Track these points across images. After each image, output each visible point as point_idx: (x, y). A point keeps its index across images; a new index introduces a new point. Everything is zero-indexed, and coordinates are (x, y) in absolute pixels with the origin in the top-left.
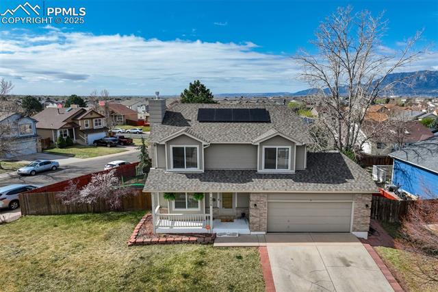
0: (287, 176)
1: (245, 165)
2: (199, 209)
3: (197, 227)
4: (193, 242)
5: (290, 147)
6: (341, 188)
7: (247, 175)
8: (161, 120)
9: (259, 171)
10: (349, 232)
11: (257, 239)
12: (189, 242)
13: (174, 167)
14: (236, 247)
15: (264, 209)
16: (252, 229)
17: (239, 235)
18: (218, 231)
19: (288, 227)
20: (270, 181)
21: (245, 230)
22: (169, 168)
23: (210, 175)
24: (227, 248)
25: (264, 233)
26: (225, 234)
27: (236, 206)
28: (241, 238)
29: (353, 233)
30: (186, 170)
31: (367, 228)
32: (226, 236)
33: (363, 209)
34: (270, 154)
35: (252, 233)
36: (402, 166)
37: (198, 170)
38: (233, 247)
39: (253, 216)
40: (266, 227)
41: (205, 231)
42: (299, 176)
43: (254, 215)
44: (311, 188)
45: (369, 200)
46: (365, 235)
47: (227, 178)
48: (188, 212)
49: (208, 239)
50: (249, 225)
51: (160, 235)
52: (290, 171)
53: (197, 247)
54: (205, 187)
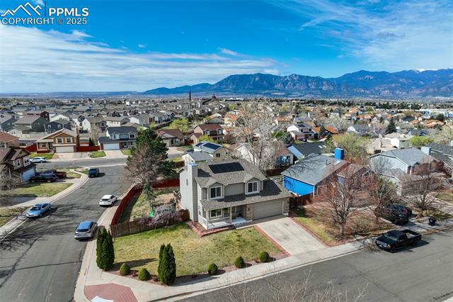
0: (257, 194)
1: (240, 192)
2: (222, 216)
3: (224, 223)
4: (228, 230)
5: (258, 182)
6: (279, 196)
7: (242, 197)
8: (198, 175)
9: (246, 194)
10: (281, 214)
11: (250, 223)
12: (226, 230)
14: (246, 228)
15: (251, 210)
16: (247, 220)
18: (234, 223)
20: (253, 198)
21: (245, 221)
22: (209, 197)
23: (228, 199)
24: (243, 229)
25: (252, 220)
27: (236, 212)
28: (244, 224)
29: (284, 214)
30: (217, 198)
32: (238, 225)
33: (286, 204)
34: (250, 185)
35: (247, 222)
36: (288, 179)
37: (221, 197)
39: (248, 214)
40: (252, 218)
41: (229, 224)
42: (262, 194)
44: (269, 198)
45: (288, 199)
46: (287, 214)
48: (217, 217)
49: (232, 227)
50: (246, 218)
51: (211, 230)
52: (258, 192)
53: (231, 231)
54: (229, 205)
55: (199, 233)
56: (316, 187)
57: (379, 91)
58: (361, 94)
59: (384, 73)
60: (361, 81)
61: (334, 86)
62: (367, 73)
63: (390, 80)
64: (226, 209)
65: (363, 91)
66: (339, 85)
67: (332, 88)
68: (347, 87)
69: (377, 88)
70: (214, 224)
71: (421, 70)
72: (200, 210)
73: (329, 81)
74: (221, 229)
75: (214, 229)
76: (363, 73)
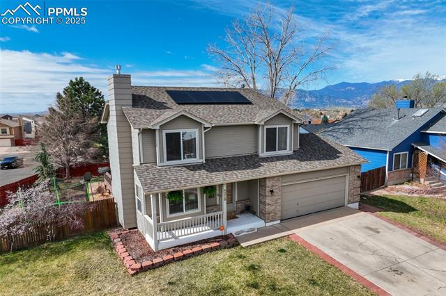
0: (288, 157)
1: (246, 150)
2: (199, 210)
3: (205, 231)
4: (216, 249)
5: (288, 126)
7: (252, 161)
8: (130, 102)
9: (261, 155)
10: (344, 206)
11: (279, 229)
12: (211, 250)
13: (168, 159)
14: (267, 241)
16: (267, 220)
17: (258, 229)
18: (233, 229)
19: (297, 211)
20: (279, 164)
22: (162, 161)
23: (213, 164)
24: (259, 245)
25: (279, 222)
26: (242, 231)
27: (236, 200)
29: (349, 206)
30: (183, 161)
31: (358, 199)
32: (245, 233)
33: (355, 180)
34: (271, 133)
35: (268, 224)
37: (198, 160)
38: (264, 242)
39: (269, 204)
40: (280, 214)
41: (219, 233)
42: (300, 155)
43: (270, 202)
44: (318, 165)
47: (235, 165)
48: (186, 215)
49: (229, 242)
50: (263, 216)
51: (166, 251)
52: (289, 151)
53: (227, 253)
54: (220, 178)
55: (128, 262)
56: (391, 153)
57: (360, 101)
58: (344, 104)
59: (365, 84)
60: (343, 92)
61: (316, 98)
62: (349, 84)
63: (371, 90)
64: (210, 190)
65: (345, 101)
66: (322, 97)
67: (314, 100)
68: (329, 98)
69: (359, 98)
70: (177, 233)
71: (401, 80)
72: (140, 197)
73: (311, 93)
74: (197, 249)
75: (177, 248)
76: (344, 85)
